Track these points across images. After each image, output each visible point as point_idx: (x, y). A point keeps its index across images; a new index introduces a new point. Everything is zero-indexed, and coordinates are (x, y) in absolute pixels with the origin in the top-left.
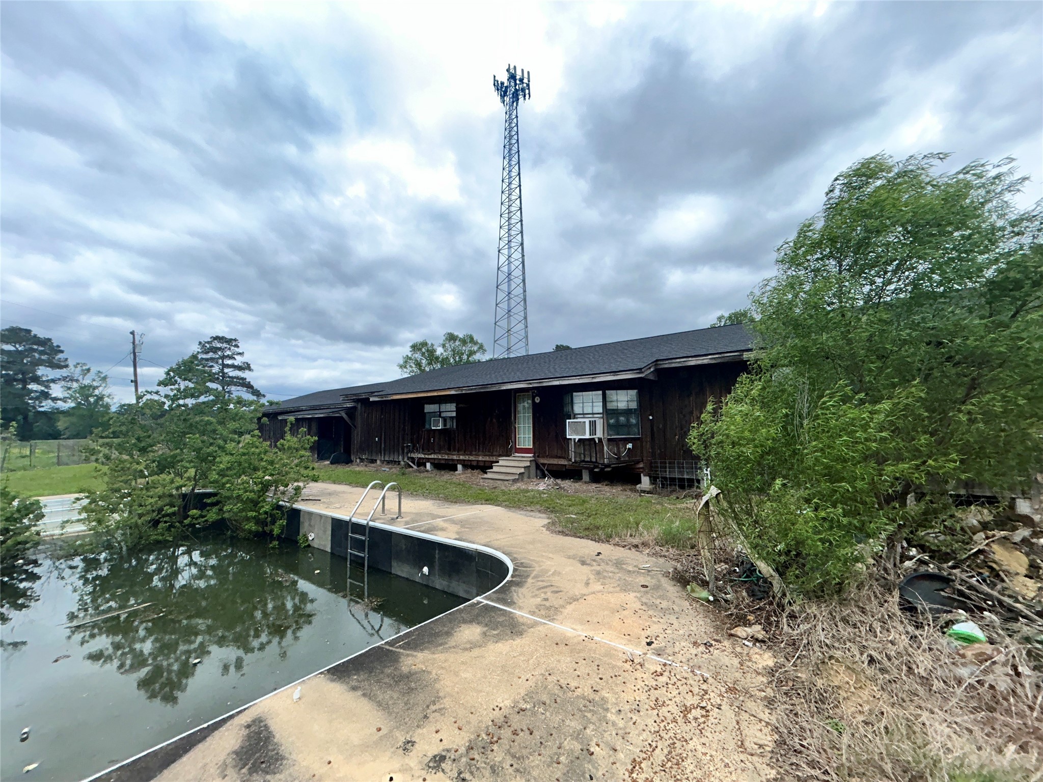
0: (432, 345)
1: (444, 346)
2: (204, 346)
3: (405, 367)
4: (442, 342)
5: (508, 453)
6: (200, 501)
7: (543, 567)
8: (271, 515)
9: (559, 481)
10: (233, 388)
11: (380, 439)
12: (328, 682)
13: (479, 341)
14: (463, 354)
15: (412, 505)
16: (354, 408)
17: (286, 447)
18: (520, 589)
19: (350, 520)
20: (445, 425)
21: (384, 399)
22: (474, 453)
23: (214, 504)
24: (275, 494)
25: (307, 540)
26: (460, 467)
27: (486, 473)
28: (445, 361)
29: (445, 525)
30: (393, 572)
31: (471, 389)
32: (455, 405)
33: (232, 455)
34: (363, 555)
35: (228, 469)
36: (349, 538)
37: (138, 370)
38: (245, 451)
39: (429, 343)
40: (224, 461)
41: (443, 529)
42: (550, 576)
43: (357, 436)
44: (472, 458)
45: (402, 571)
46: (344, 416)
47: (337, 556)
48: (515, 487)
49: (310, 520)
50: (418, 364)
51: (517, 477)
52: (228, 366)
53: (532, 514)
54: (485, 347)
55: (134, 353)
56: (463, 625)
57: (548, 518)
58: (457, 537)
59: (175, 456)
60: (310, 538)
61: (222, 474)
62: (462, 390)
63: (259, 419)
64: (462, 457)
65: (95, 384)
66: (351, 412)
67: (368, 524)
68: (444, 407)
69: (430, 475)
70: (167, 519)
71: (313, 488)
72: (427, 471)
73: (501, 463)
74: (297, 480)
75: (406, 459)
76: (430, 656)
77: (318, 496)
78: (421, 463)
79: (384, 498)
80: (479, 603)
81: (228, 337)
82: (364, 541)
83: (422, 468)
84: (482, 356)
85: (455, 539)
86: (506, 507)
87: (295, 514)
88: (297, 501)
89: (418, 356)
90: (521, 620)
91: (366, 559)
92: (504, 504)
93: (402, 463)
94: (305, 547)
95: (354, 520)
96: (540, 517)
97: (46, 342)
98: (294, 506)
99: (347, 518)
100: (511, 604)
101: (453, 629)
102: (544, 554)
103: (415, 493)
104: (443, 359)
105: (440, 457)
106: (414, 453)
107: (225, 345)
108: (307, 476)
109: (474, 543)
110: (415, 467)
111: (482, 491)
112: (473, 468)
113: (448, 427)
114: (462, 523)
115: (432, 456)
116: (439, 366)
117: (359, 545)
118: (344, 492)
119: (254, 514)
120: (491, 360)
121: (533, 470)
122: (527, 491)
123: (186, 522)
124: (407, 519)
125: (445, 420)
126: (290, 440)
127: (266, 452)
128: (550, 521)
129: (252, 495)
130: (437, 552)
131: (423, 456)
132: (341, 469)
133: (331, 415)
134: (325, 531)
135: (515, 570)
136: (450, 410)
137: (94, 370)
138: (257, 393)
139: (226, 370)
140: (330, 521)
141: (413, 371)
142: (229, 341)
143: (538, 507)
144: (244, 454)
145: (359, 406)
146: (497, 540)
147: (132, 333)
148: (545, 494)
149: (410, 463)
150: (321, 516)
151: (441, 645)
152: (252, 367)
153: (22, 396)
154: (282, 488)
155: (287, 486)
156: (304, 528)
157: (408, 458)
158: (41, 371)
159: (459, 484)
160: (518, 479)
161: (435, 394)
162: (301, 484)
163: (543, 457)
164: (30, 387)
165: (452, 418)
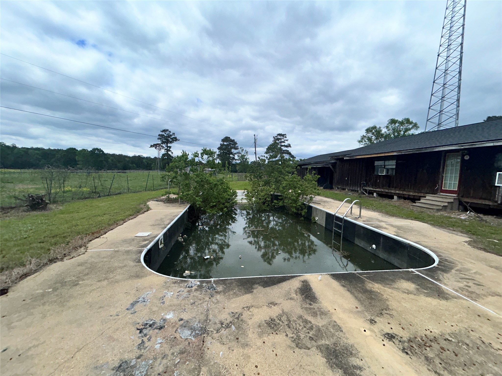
0: (380, 127)
1: (387, 127)
2: (275, 138)
3: (362, 142)
4: (386, 125)
5: (434, 192)
6: (276, 197)
7: (465, 267)
8: (301, 207)
9: (481, 216)
10: (284, 155)
11: (348, 179)
12: (332, 279)
13: (414, 122)
14: (401, 131)
15: (367, 213)
16: (335, 163)
17: (307, 179)
18: (445, 274)
19: (335, 214)
20: (387, 172)
21: (352, 158)
22: (406, 190)
23: (281, 199)
24: (302, 198)
25: (315, 220)
26: (395, 197)
27: (415, 203)
28: (388, 136)
29: (387, 226)
30: (355, 243)
31: (409, 152)
32: (395, 161)
33: (287, 181)
34: (340, 232)
35: (286, 186)
36: (334, 223)
37: (256, 149)
38: (292, 180)
39: (378, 127)
40: (284, 183)
41: (385, 228)
42: (472, 273)
43: (336, 176)
44: (405, 193)
45: (361, 244)
46: (331, 167)
47: (328, 229)
48: (439, 214)
49: (316, 212)
50: (370, 139)
51: (441, 208)
52: (283, 146)
53: (454, 232)
54: (419, 125)
55: (255, 142)
56: (402, 280)
57: (470, 238)
58: (396, 234)
59: (270, 180)
60: (316, 219)
61: (283, 188)
62: (402, 152)
63: (296, 167)
64: (397, 192)
65: (245, 154)
66: (334, 165)
67: (343, 218)
68: (387, 163)
69: (376, 200)
70: (267, 202)
71: (318, 198)
72: (374, 197)
73: (427, 198)
74: (311, 194)
75: (362, 190)
76: (382, 288)
77: (320, 202)
78: (371, 193)
79: (352, 208)
80: (412, 272)
81: (283, 134)
82: (342, 225)
83: (371, 195)
84: (415, 131)
85: (394, 235)
86: (431, 224)
87: (310, 208)
88: (311, 203)
89: (370, 135)
90: (446, 292)
91: (342, 234)
92: (429, 222)
93: (360, 192)
94: (314, 222)
95: (337, 215)
96: (461, 236)
97: (233, 141)
98: (310, 204)
99: (334, 214)
100: (438, 280)
101: (395, 279)
102: (466, 259)
103: (367, 207)
104: (386, 136)
105: (383, 190)
106: (367, 187)
107: (282, 137)
108: (315, 193)
109: (407, 240)
110: (367, 194)
111: (412, 212)
112: (405, 198)
113: (389, 174)
114: (399, 228)
115: (378, 190)
116: (383, 139)
117: (339, 227)
118: (330, 202)
119: (295, 205)
120: (423, 133)
121: (456, 204)
122: (450, 218)
123: (273, 204)
124: (364, 219)
125: (388, 170)
126: (308, 176)
127: (299, 181)
128: (471, 239)
129: (294, 198)
130: (382, 239)
131: (372, 189)
132: (328, 192)
133: (325, 166)
134: (323, 218)
135: (439, 262)
136: (392, 164)
137: (244, 150)
138: (293, 157)
139: (282, 148)
140: (325, 213)
141: (366, 144)
142: (283, 135)
143: (460, 229)
144: (291, 181)
145: (338, 162)
146: (424, 242)
147: (254, 135)
148: (467, 222)
149: (365, 193)
150: (321, 210)
151: (388, 284)
152: (291, 146)
153: (229, 159)
154: (305, 196)
155: (307, 196)
156: (314, 214)
157: (363, 189)
158: (233, 151)
159: (395, 207)
160: (441, 209)
161: (383, 155)
162: (313, 196)
163: (467, 197)
164: (230, 156)
165: (392, 169)
